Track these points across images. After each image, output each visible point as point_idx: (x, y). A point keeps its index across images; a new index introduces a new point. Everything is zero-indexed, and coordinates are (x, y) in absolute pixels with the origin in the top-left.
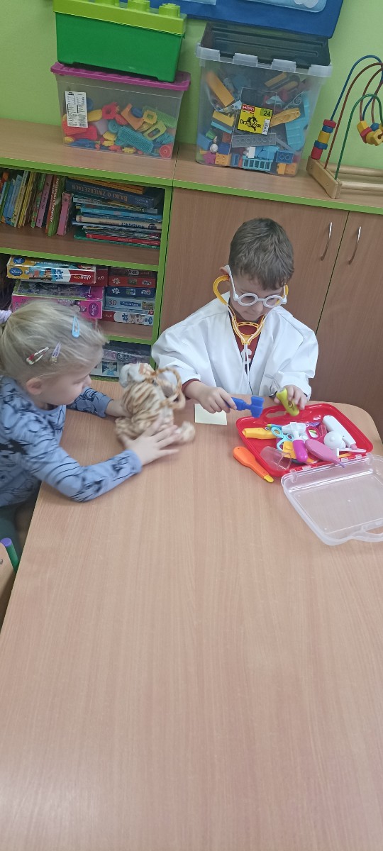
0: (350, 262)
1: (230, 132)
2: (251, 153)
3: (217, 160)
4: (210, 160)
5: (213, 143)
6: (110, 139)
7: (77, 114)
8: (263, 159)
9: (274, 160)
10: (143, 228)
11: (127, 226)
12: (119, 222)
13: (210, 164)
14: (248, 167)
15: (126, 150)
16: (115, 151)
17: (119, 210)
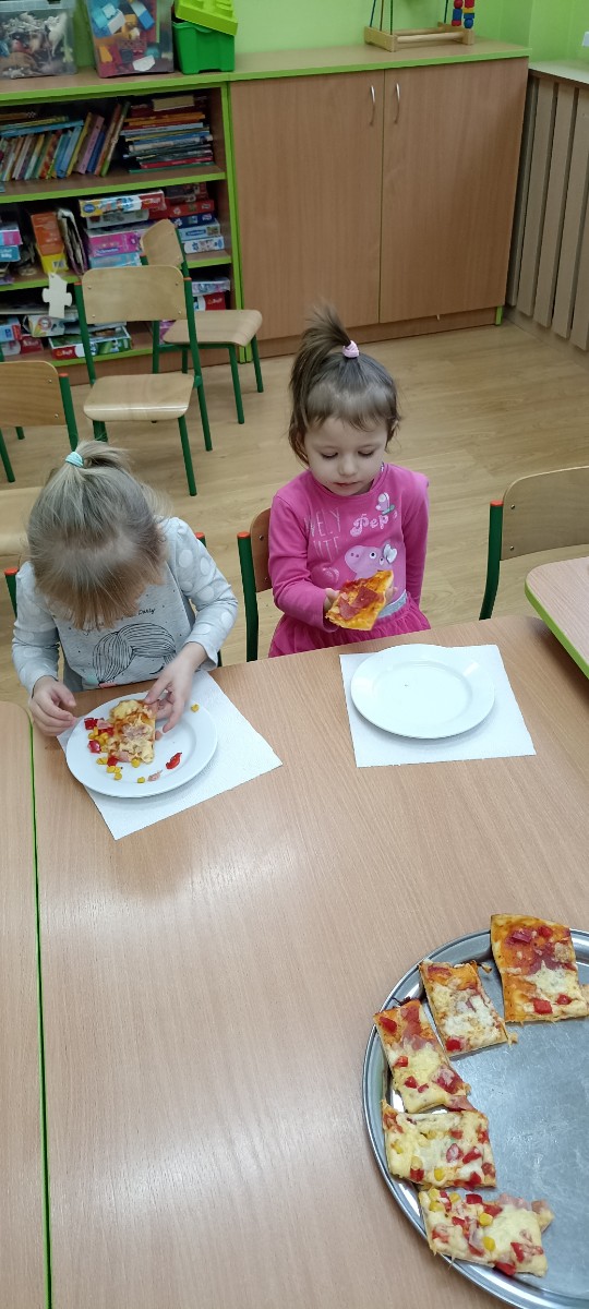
0: (396, 122)
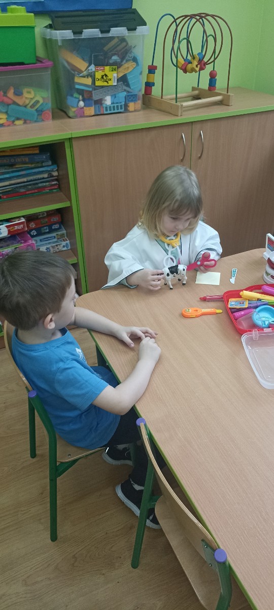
0: (200, 157)
1: (91, 89)
2: (108, 101)
3: (85, 112)
4: (81, 114)
5: (79, 101)
6: (3, 118)
8: (117, 103)
9: (125, 102)
10: (43, 178)
11: (31, 181)
12: (25, 180)
13: (81, 117)
14: (109, 112)
15: (17, 122)
16: (9, 125)
17: (23, 170)
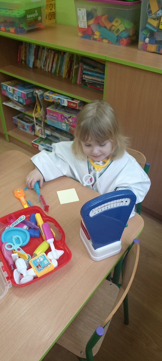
1: (156, 31)
3: (148, 48)
4: (145, 49)
5: (147, 37)
6: (97, 35)
7: (82, 20)
15: (104, 41)
16: (100, 41)
